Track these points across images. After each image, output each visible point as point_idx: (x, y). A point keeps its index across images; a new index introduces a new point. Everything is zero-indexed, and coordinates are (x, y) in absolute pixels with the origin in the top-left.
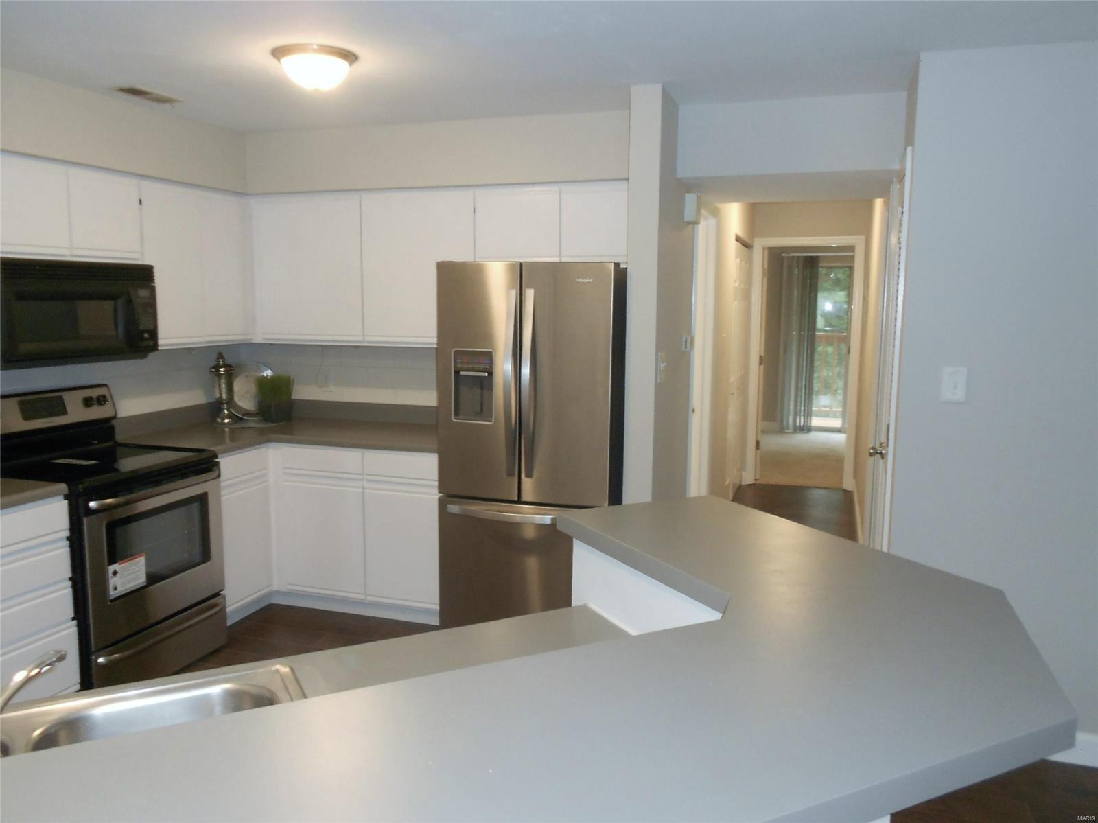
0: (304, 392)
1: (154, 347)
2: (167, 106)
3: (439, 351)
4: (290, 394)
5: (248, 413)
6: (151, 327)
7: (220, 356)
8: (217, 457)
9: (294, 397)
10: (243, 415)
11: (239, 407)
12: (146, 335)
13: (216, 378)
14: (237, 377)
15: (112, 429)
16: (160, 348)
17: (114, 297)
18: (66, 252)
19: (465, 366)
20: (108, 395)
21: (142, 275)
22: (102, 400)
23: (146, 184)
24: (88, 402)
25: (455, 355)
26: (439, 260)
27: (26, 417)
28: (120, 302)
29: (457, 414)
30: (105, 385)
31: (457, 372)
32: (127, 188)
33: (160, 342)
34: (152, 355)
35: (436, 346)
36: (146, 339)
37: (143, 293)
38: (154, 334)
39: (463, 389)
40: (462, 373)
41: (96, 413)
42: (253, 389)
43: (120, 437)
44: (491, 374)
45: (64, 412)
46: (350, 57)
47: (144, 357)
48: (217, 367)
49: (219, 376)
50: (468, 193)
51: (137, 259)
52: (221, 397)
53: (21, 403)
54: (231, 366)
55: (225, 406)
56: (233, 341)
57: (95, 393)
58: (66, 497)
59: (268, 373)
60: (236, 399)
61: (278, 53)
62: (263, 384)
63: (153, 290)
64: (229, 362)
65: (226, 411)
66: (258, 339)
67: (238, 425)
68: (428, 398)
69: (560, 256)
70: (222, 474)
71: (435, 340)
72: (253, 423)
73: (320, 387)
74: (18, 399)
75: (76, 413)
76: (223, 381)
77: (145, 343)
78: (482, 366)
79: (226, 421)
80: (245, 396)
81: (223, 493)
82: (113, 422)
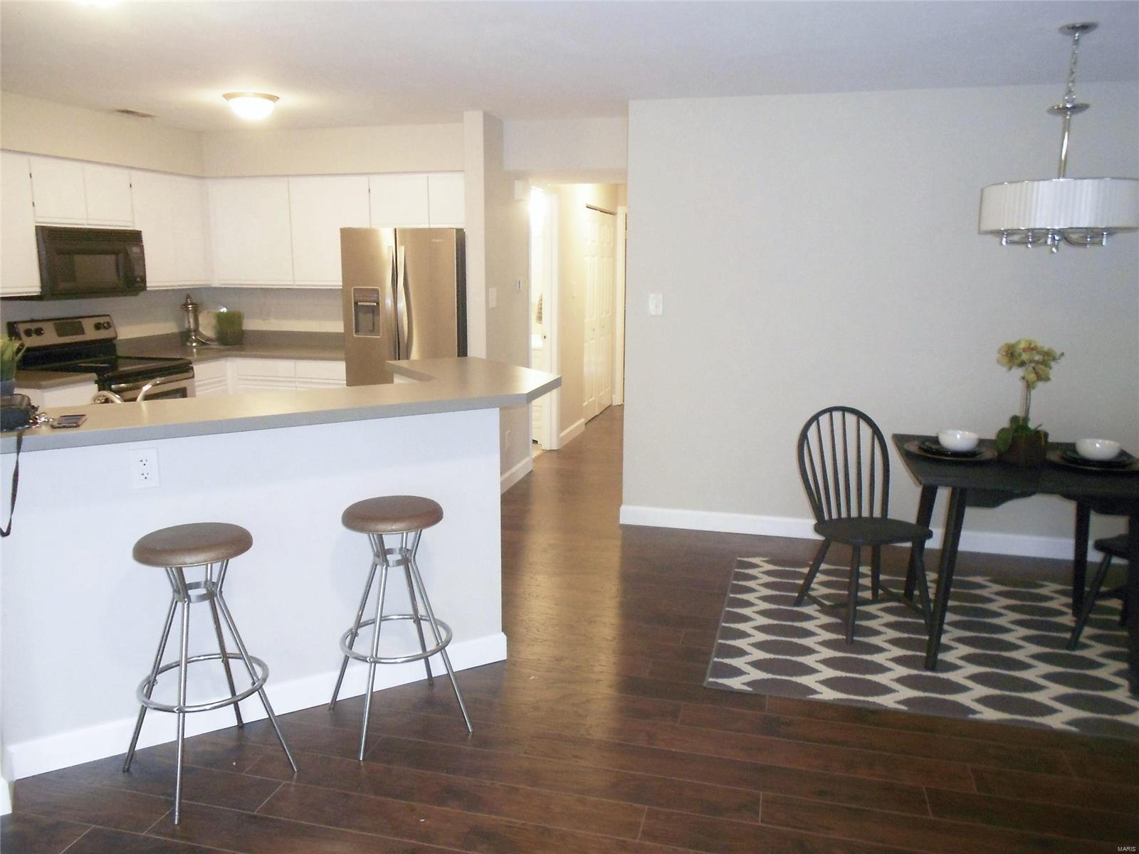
0: (251, 324)
1: (144, 288)
2: (149, 119)
3: (344, 290)
4: (240, 324)
5: (209, 340)
6: (142, 274)
7: (188, 297)
8: (191, 363)
9: (244, 328)
10: (207, 340)
11: (204, 336)
12: (138, 279)
13: (186, 313)
14: (200, 312)
15: (114, 346)
16: (148, 289)
17: (116, 253)
18: (85, 222)
19: (361, 298)
20: (110, 321)
21: (134, 237)
22: (108, 326)
23: (134, 173)
24: (98, 327)
25: (354, 293)
26: (342, 227)
27: (60, 335)
28: (121, 256)
29: (357, 331)
30: (109, 315)
31: (356, 303)
32: (122, 176)
33: (148, 284)
34: (142, 294)
35: (341, 288)
36: (138, 282)
37: (135, 250)
38: (144, 280)
39: (361, 316)
40: (359, 303)
41: (103, 334)
42: (214, 321)
43: (121, 352)
44: (378, 304)
45: (82, 332)
46: (273, 98)
47: (136, 294)
48: (186, 305)
49: (187, 310)
50: (364, 178)
51: (128, 227)
52: (190, 327)
53: (55, 324)
54: (196, 304)
55: (193, 334)
56: (202, 285)
57: (102, 320)
58: (96, 382)
59: (224, 310)
60: (201, 329)
61: (227, 96)
62: (220, 317)
63: (142, 247)
64: (194, 302)
65: (193, 337)
66: (216, 284)
67: (203, 347)
68: (337, 327)
69: (429, 224)
70: (195, 375)
71: (341, 283)
72: (215, 345)
73: (264, 320)
74: (53, 322)
75: (91, 334)
76: (191, 315)
77: (139, 284)
78: (372, 299)
79: (194, 344)
80: (207, 327)
81: (197, 390)
82: (115, 342)
